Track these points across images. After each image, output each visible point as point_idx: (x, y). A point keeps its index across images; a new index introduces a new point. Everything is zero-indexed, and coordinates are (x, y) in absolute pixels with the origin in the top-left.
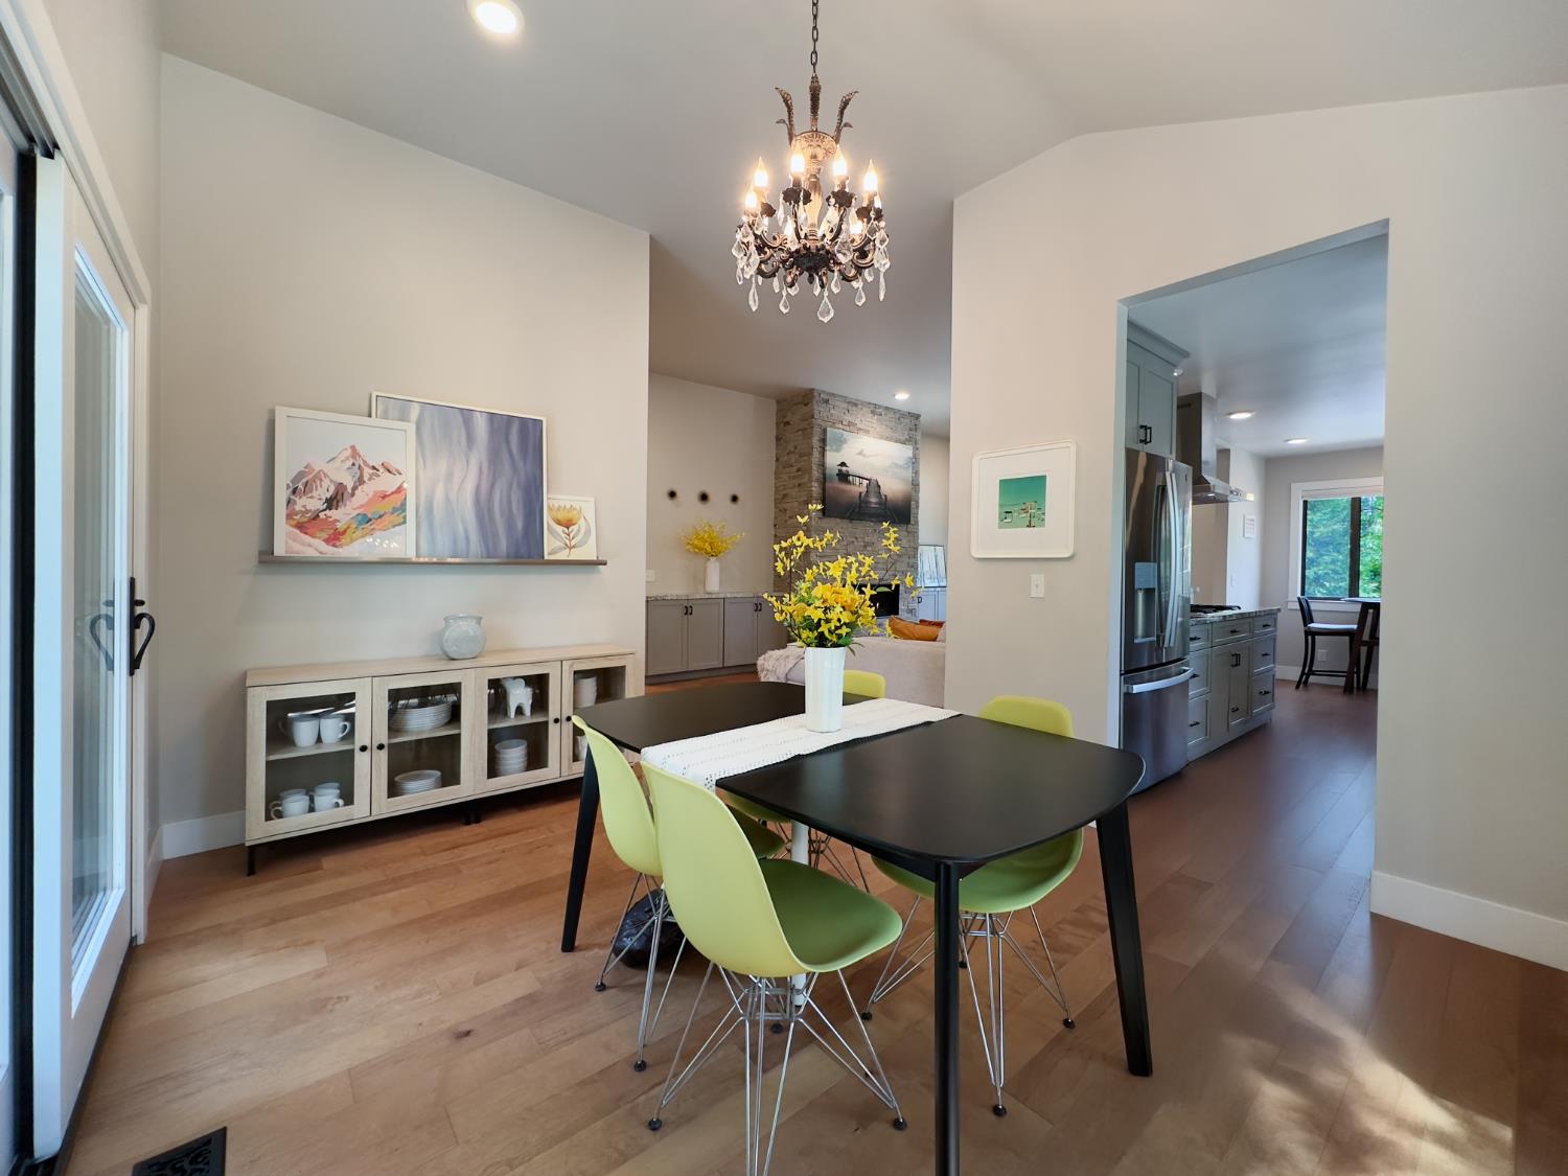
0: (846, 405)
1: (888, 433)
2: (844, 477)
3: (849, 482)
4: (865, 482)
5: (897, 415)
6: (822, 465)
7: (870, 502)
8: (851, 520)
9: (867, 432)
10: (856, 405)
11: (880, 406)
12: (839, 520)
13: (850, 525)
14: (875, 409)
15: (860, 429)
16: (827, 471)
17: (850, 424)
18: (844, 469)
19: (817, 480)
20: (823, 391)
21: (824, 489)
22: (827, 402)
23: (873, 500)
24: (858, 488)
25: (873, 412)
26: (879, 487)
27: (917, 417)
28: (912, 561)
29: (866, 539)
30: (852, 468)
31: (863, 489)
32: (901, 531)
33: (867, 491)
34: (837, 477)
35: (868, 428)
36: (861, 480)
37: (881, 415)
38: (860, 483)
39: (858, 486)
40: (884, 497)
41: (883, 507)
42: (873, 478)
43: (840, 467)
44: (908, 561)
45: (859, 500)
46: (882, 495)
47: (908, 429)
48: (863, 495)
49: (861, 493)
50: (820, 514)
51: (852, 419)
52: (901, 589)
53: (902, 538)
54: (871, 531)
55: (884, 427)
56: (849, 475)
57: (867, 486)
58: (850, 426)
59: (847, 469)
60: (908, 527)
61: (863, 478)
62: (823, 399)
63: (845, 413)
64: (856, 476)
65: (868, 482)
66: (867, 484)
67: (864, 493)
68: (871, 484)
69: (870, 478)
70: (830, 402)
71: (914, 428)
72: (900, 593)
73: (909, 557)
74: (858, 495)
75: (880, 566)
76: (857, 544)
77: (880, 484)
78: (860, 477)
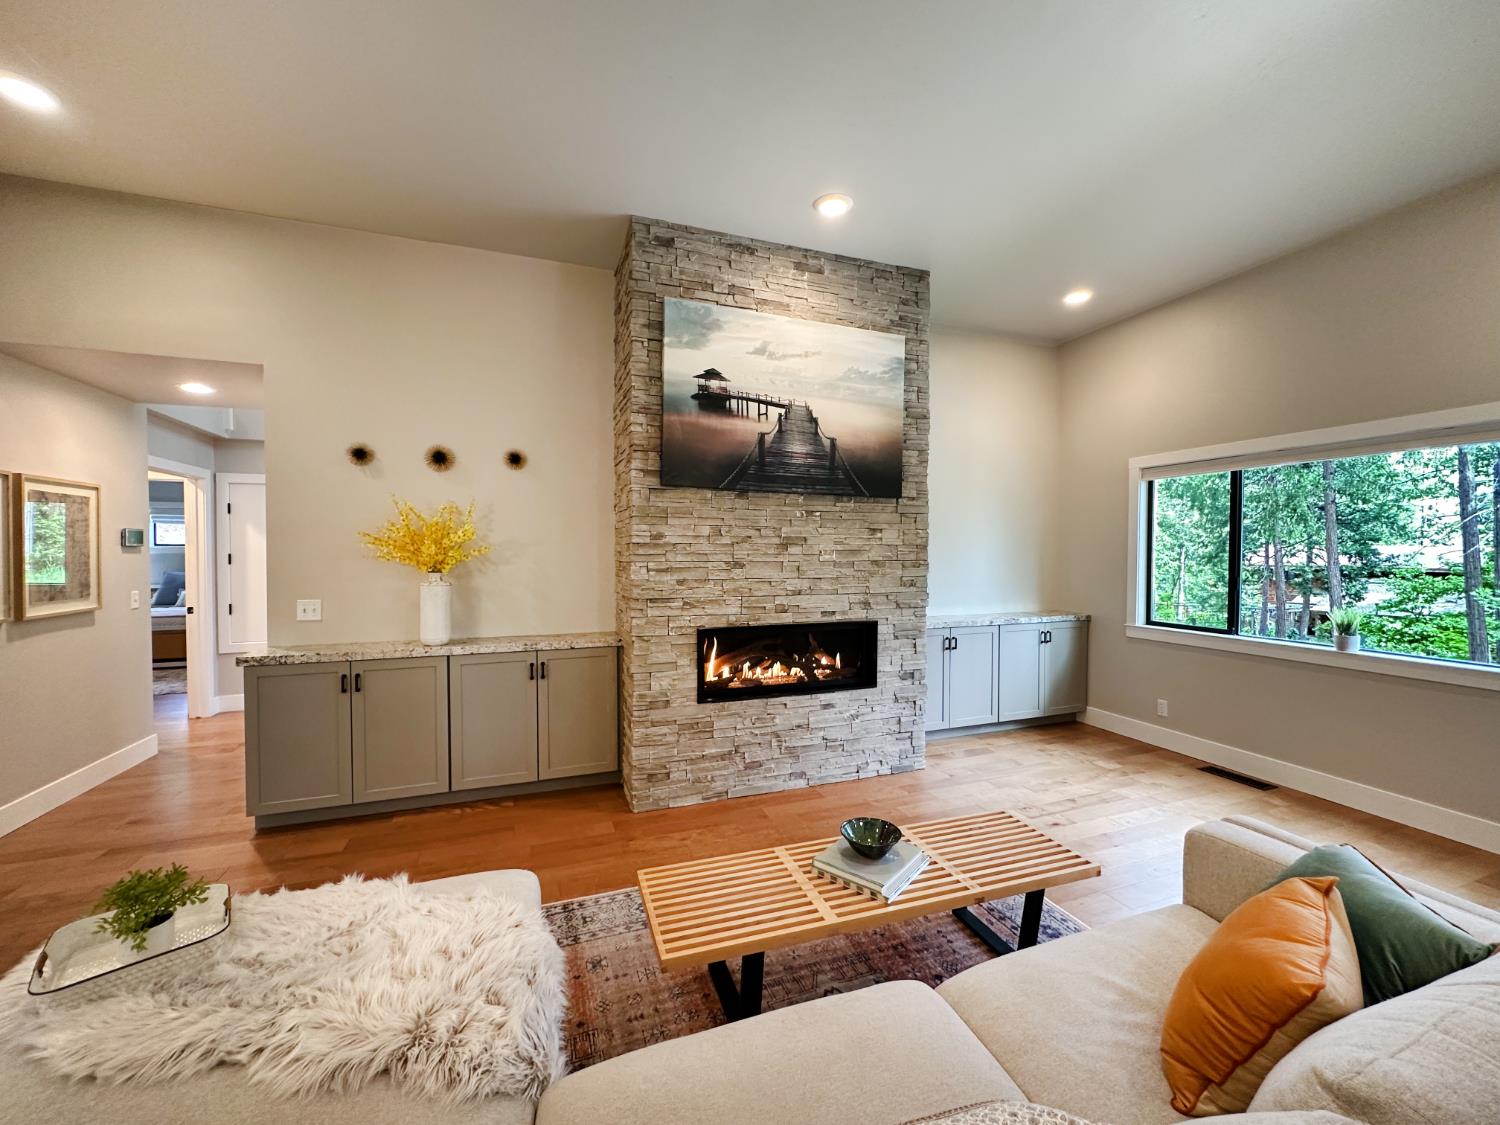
0: (724, 252)
1: (843, 309)
2: (714, 401)
3: (729, 413)
4: (774, 413)
5: (869, 273)
6: (657, 378)
7: (791, 455)
8: (743, 493)
9: (782, 308)
10: (751, 251)
11: (817, 255)
12: (709, 494)
13: (741, 503)
14: (806, 260)
15: (764, 302)
16: (667, 390)
17: (733, 290)
18: (714, 384)
19: (645, 410)
20: (657, 222)
21: (661, 428)
22: (668, 243)
23: (797, 447)
24: (750, 427)
25: (798, 266)
26: (814, 421)
27: (922, 276)
28: (911, 573)
29: (786, 531)
31: (770, 426)
32: (882, 512)
33: (780, 431)
34: (694, 403)
35: (786, 300)
36: (763, 407)
37: (820, 272)
38: (759, 415)
39: (754, 420)
40: (827, 443)
41: (827, 463)
42: (797, 403)
43: (702, 381)
44: (900, 572)
45: (757, 450)
46: (824, 439)
47: (897, 300)
48: (769, 439)
49: (762, 436)
50: (654, 481)
51: (739, 281)
52: (883, 630)
53: (884, 526)
54: (798, 514)
55: (830, 297)
56: (730, 397)
57: (780, 420)
58: (733, 295)
59: (723, 384)
60: (897, 502)
61: (767, 403)
62: (657, 238)
63: (720, 267)
64: (748, 399)
65: (783, 411)
66: (780, 415)
67: (772, 435)
68: (792, 415)
69: (786, 403)
70: (677, 244)
71: (914, 298)
72: (879, 637)
73: (903, 566)
74: (755, 438)
75: (825, 585)
76: (759, 541)
77: (815, 415)
78: (760, 402)
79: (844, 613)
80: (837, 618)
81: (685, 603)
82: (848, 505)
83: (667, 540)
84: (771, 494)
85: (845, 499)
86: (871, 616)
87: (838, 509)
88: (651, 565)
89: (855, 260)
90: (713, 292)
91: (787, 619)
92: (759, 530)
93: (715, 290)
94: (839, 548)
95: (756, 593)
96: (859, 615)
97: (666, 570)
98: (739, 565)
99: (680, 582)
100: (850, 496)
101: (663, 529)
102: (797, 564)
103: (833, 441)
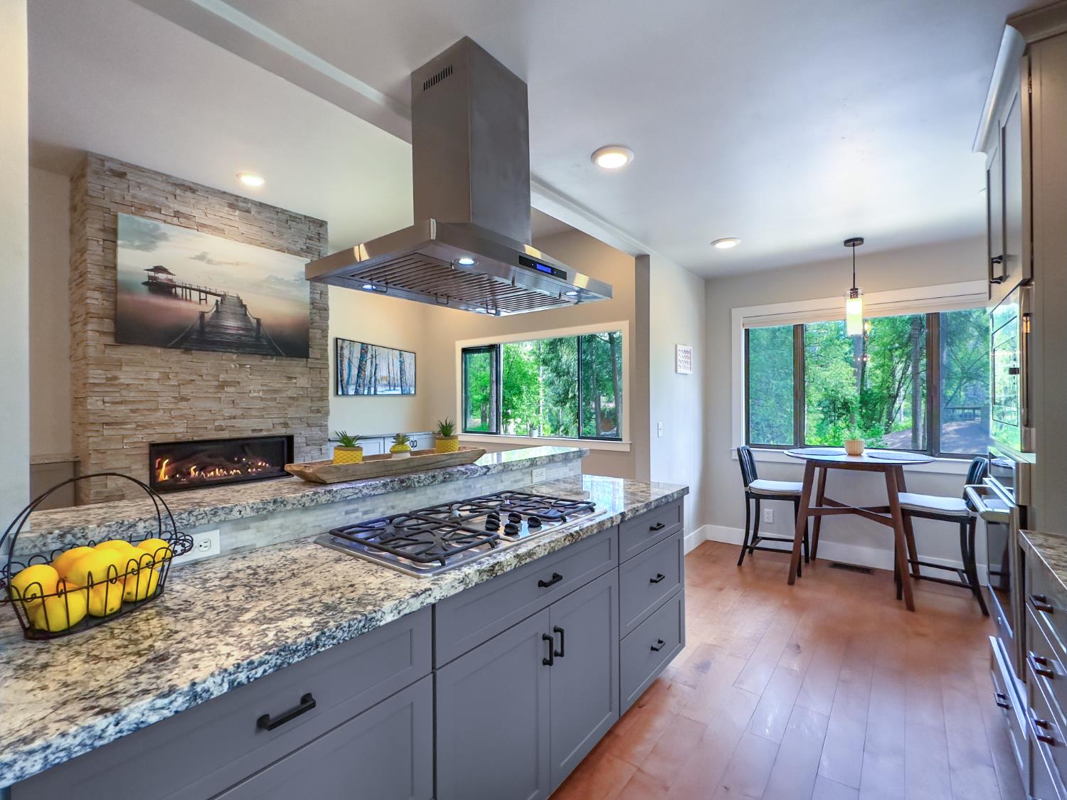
0: (170, 188)
1: (266, 237)
2: (160, 286)
3: (175, 296)
4: (212, 300)
5: (284, 217)
6: (110, 267)
7: (227, 328)
8: (187, 350)
9: (218, 231)
10: (193, 191)
11: (246, 200)
12: (159, 350)
13: (185, 357)
15: (203, 226)
16: (120, 277)
17: (177, 214)
18: (162, 276)
19: (101, 289)
20: (111, 160)
21: (115, 303)
22: (122, 175)
23: (231, 323)
25: (231, 206)
26: (244, 307)
27: (322, 224)
28: (318, 404)
29: (222, 377)
30: (180, 275)
32: (295, 366)
33: (217, 311)
34: (145, 288)
35: (222, 226)
36: (203, 296)
37: (248, 211)
38: (200, 300)
39: (196, 303)
40: (254, 321)
41: (254, 334)
42: (230, 294)
43: (152, 274)
44: (310, 405)
45: (199, 322)
46: (251, 318)
47: (306, 236)
48: (208, 316)
49: (202, 314)
50: (110, 340)
51: (183, 209)
52: (298, 441)
53: (297, 375)
54: (233, 366)
55: (256, 229)
56: (175, 286)
57: (217, 304)
58: (178, 218)
59: (170, 277)
60: (307, 361)
61: (206, 293)
62: (111, 170)
63: (167, 198)
64: (191, 289)
65: (219, 299)
66: (217, 301)
67: (210, 314)
68: (226, 302)
69: (222, 293)
70: (129, 176)
71: (317, 236)
72: (295, 445)
73: (312, 400)
74: (197, 316)
75: (254, 413)
76: (201, 383)
77: (244, 303)
78: (200, 291)
79: (268, 430)
80: (264, 434)
81: (138, 426)
82: (271, 361)
83: (121, 381)
84: (210, 353)
85: (269, 357)
86: (288, 432)
87: (263, 364)
88: (107, 399)
89: (275, 208)
90: (161, 213)
91: (225, 435)
92: (202, 376)
93: (163, 212)
94: (265, 388)
95: (199, 418)
96: (282, 431)
97: (121, 403)
98: (184, 399)
99: (133, 411)
100: (272, 356)
101: (117, 373)
102: (233, 399)
103: (258, 320)
